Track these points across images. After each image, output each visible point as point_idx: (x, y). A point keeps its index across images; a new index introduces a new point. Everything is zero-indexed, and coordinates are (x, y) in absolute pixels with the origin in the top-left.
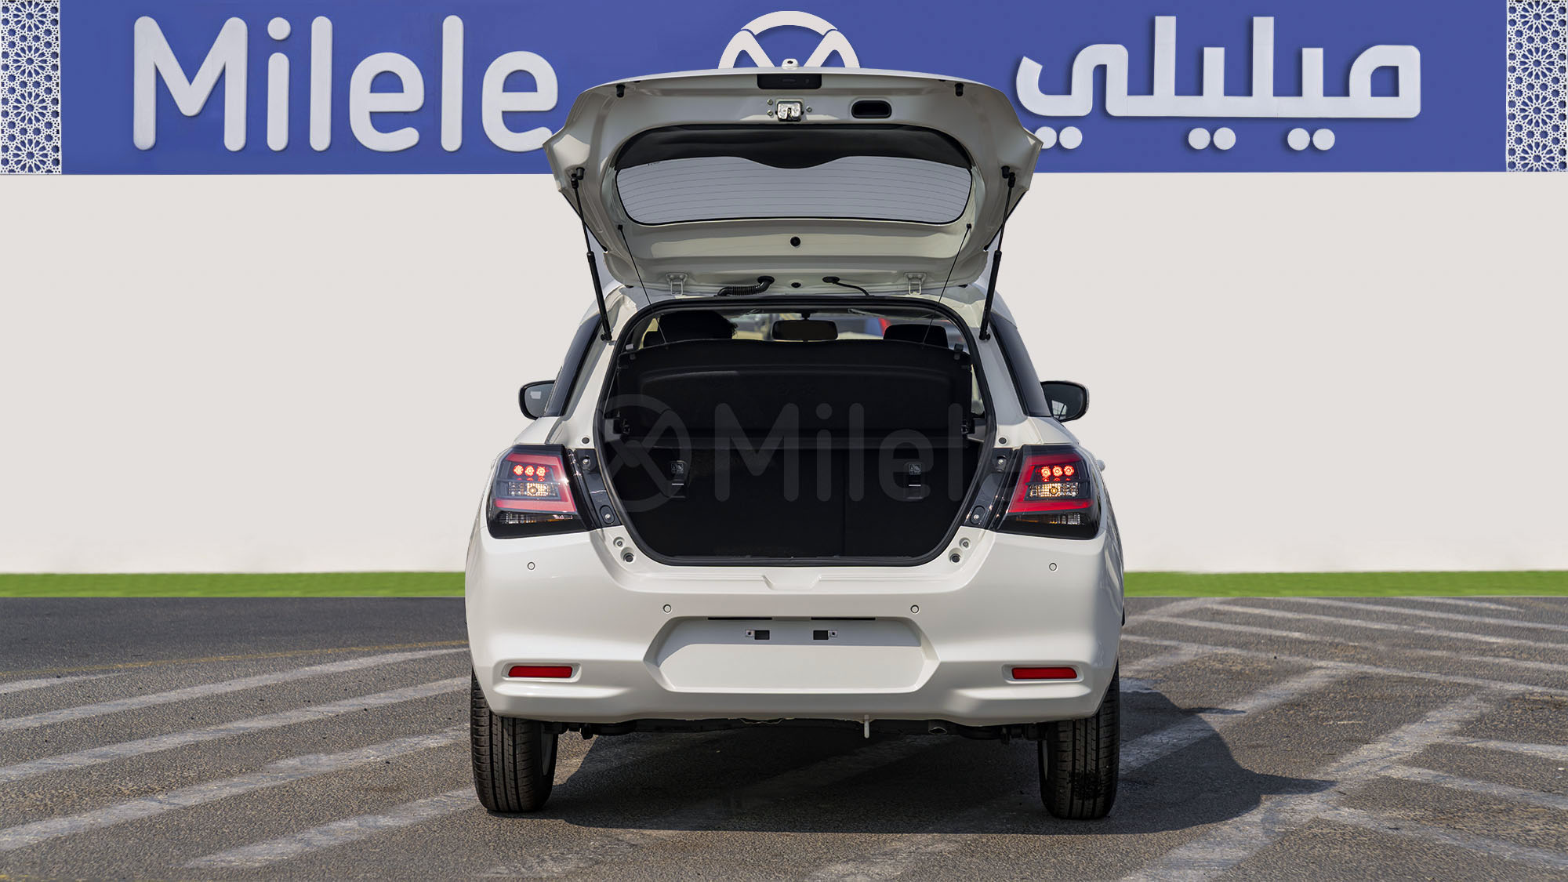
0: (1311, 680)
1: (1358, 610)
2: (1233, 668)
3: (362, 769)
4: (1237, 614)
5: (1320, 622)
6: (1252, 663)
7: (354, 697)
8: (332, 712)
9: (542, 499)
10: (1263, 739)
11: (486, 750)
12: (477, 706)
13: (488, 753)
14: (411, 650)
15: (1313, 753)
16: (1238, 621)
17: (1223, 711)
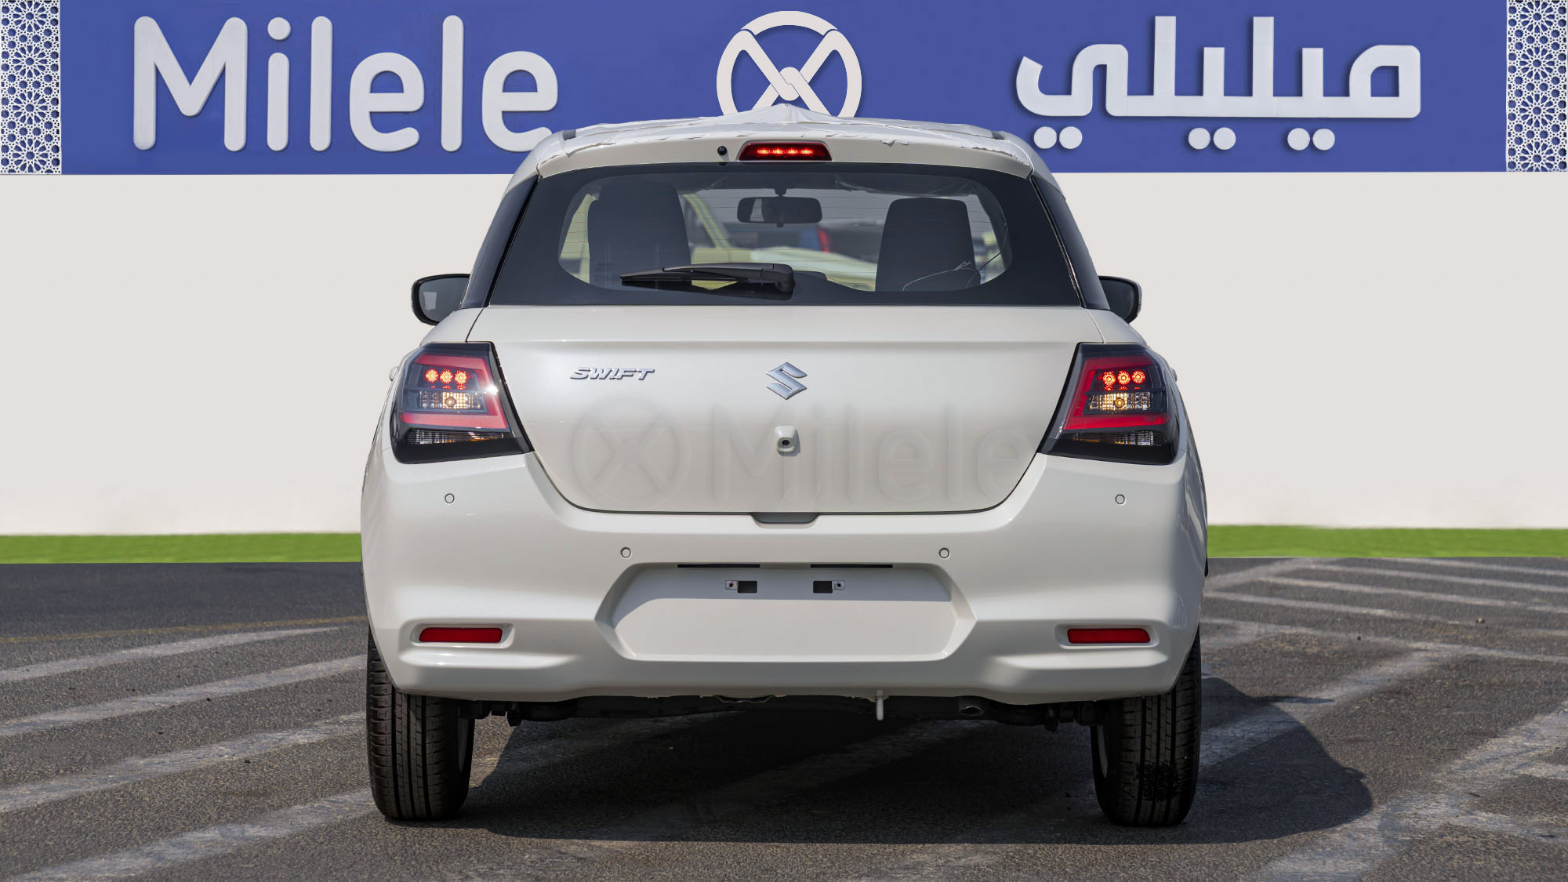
0: (1409, 664)
1: (1452, 584)
2: (1307, 650)
3: (215, 770)
4: (1301, 588)
5: (1407, 597)
6: (1330, 644)
7: (190, 685)
8: (165, 703)
9: (462, 412)
10: (1362, 732)
11: (386, 738)
12: (376, 681)
13: (389, 741)
14: (255, 630)
15: (1429, 748)
16: (1303, 596)
17: (1305, 700)
